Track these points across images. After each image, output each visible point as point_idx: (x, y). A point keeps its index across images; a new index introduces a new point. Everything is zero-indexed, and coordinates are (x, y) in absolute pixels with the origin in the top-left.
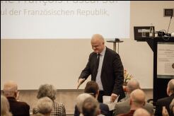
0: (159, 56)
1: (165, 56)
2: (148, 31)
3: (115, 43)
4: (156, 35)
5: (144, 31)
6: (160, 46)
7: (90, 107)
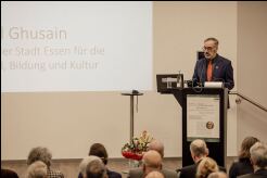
0: (189, 113)
1: (196, 113)
2: (175, 80)
3: (132, 96)
4: (186, 86)
5: (169, 80)
6: (190, 100)
7: (96, 171)
